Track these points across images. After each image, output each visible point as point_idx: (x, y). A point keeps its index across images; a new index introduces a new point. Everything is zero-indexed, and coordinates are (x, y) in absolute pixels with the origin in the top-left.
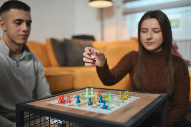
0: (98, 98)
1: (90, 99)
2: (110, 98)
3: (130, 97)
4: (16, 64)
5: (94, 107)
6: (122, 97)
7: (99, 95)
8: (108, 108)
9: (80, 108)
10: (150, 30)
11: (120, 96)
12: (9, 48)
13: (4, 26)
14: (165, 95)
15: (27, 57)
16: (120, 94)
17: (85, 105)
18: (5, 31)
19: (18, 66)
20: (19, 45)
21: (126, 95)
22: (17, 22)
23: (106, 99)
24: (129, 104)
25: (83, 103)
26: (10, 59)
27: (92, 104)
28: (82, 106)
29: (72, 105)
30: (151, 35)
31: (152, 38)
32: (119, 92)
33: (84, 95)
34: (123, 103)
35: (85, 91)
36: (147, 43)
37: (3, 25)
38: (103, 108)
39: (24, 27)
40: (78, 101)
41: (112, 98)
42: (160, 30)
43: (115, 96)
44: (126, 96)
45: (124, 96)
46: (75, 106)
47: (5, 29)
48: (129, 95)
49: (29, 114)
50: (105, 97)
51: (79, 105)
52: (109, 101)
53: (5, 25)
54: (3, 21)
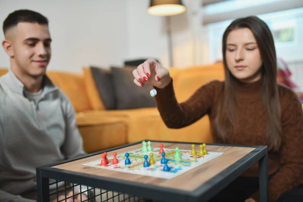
0: (160, 156)
1: (146, 157)
2: (177, 156)
3: (208, 152)
4: (34, 107)
5: (152, 169)
6: (196, 153)
7: (161, 151)
8: (172, 169)
9: (131, 172)
10: (240, 47)
11: (193, 152)
12: (23, 83)
13: (10, 50)
14: (262, 148)
15: (51, 95)
16: (193, 149)
17: (138, 167)
18: (13, 57)
19: (37, 109)
20: (35, 77)
21: (201, 150)
22: (30, 42)
23: (170, 158)
24: (204, 164)
25: (136, 164)
26: (26, 100)
27: (149, 165)
28: (134, 168)
29: (119, 167)
30: (241, 53)
31: (242, 58)
32: (191, 147)
33: (139, 153)
34: (196, 161)
35: (141, 147)
36: (236, 67)
37: (9, 48)
38: (164, 170)
39: (40, 49)
40: (127, 161)
41: (181, 155)
42: (255, 45)
43: (185, 152)
44: (201, 152)
45: (198, 152)
46: (122, 168)
47: (12, 54)
48: (207, 151)
49: (57, 182)
50: (169, 154)
51: (129, 167)
52: (175, 159)
53: (12, 48)
54: (8, 43)
